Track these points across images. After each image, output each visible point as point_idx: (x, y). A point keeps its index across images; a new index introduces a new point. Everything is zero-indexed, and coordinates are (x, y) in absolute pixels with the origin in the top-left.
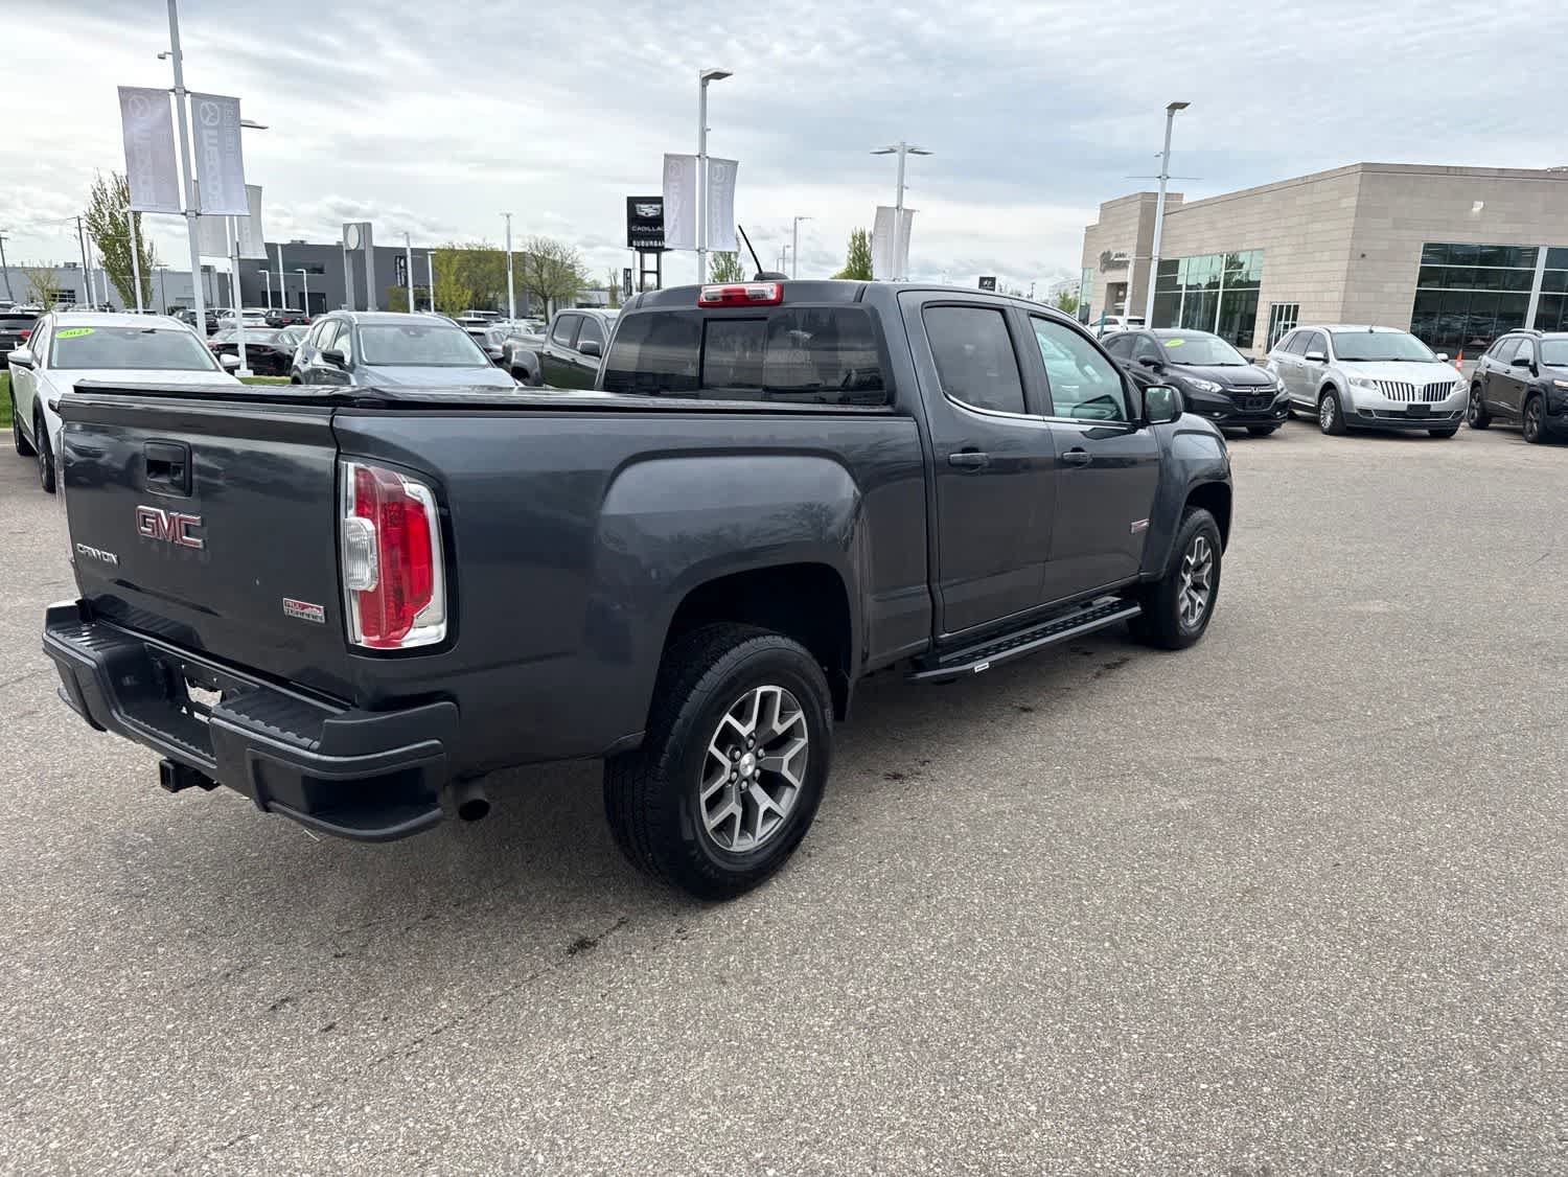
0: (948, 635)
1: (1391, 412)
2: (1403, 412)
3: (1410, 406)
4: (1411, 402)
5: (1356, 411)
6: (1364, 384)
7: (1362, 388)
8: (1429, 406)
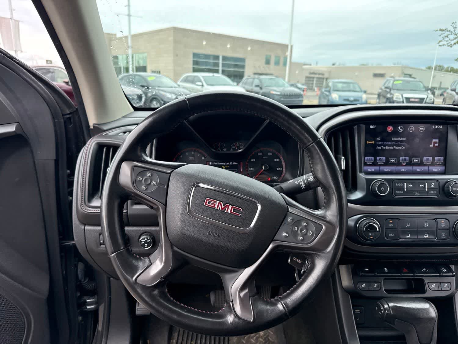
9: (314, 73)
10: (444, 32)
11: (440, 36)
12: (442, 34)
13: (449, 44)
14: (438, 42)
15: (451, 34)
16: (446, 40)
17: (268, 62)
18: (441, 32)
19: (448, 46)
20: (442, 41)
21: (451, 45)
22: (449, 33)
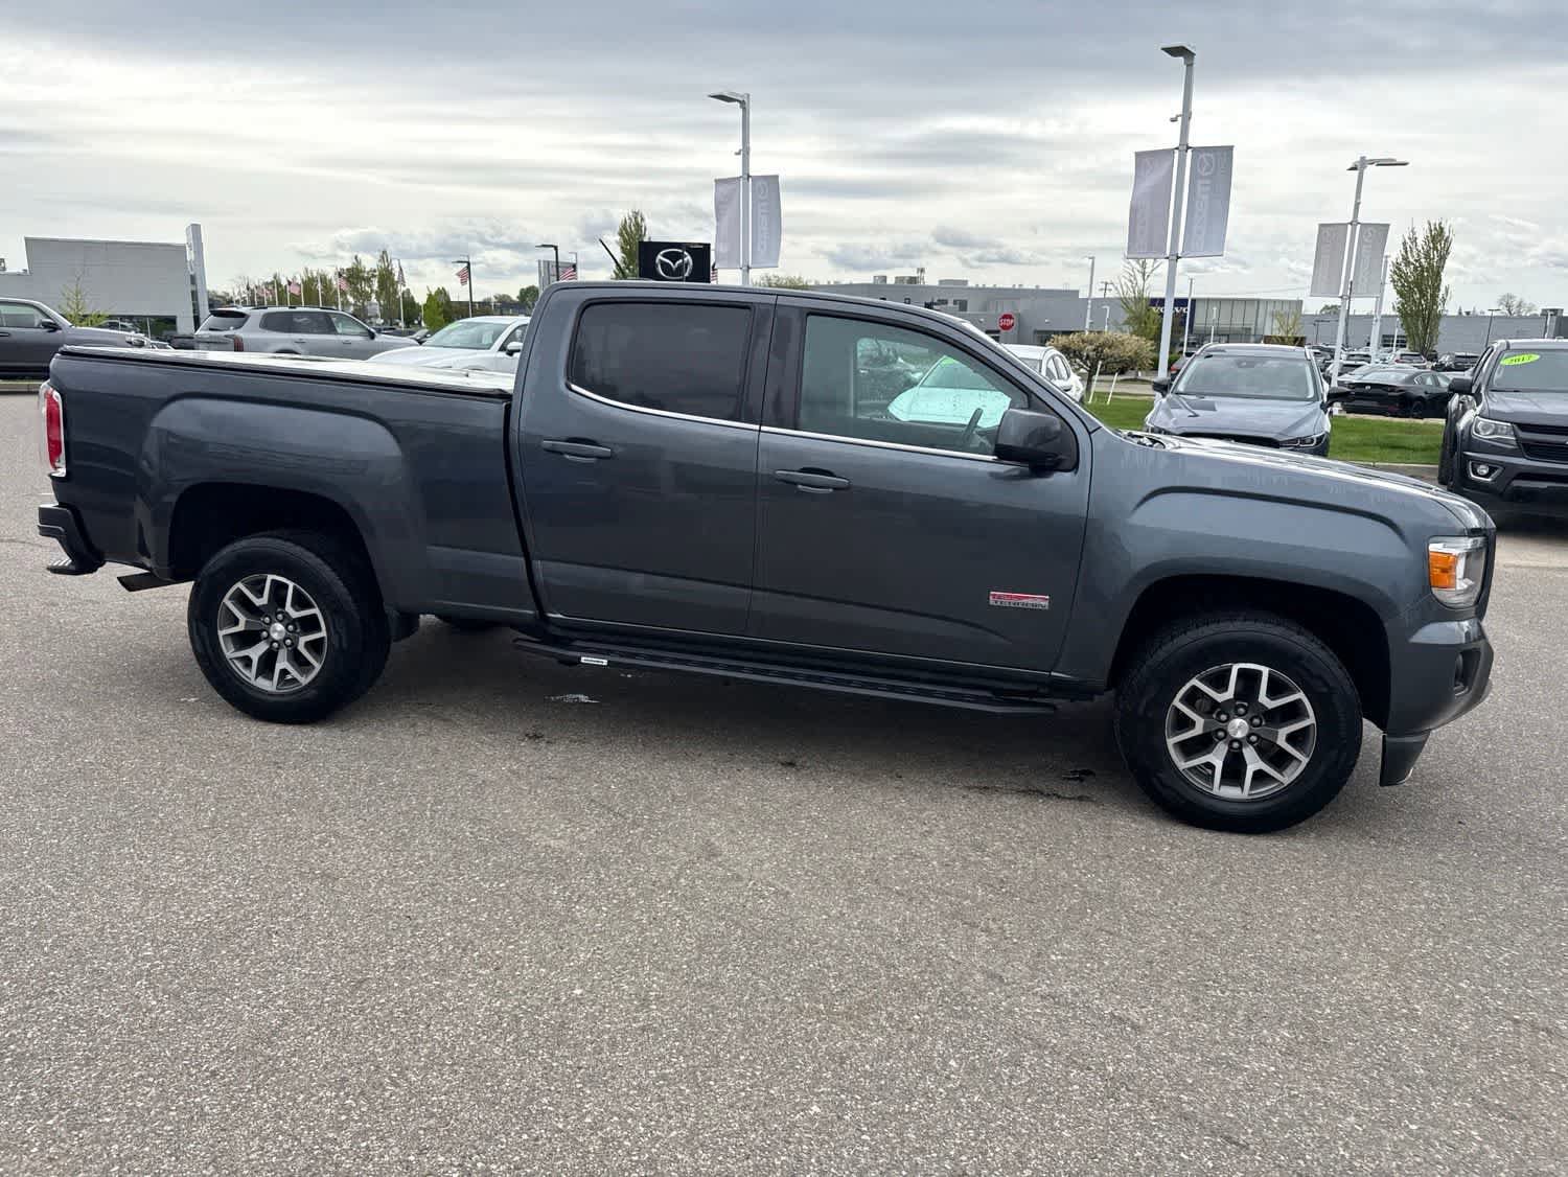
0: (561, 616)
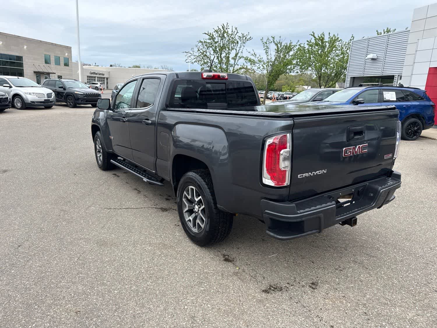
1: (40, 102)
2: (43, 102)
3: (45, 100)
4: (45, 99)
5: (30, 102)
6: (30, 94)
7: (29, 95)
8: (49, 100)
9: (94, 73)
10: (188, 54)
11: (186, 56)
12: (187, 55)
13: (192, 62)
14: (185, 60)
15: (192, 55)
16: (190, 59)
17: (47, 62)
18: (186, 54)
19: (192, 63)
20: (187, 59)
21: (193, 62)
22: (191, 55)
